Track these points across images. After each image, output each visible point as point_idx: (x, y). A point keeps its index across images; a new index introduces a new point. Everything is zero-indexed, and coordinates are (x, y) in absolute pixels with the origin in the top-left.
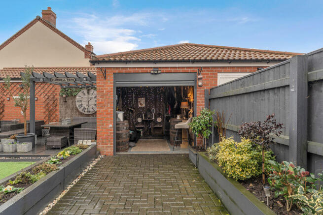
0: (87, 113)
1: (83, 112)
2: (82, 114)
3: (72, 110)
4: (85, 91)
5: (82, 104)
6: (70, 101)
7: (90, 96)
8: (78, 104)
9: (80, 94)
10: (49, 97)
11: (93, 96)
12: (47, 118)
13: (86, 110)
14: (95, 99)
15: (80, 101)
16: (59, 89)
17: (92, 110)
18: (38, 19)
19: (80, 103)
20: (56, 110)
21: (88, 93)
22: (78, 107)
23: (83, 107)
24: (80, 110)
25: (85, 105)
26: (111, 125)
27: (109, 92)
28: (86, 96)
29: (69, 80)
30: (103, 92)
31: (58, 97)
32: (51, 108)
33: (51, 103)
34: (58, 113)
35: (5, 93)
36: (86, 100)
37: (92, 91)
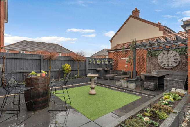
0: (167, 68)
1: (164, 67)
2: (162, 68)
3: (155, 65)
4: (165, 52)
5: (162, 61)
6: (153, 60)
7: (170, 55)
8: (159, 61)
9: (161, 54)
10: (140, 57)
11: (172, 55)
12: (139, 70)
13: (166, 65)
14: (174, 57)
15: (161, 59)
16: (146, 52)
17: (171, 65)
18: (131, 16)
19: (161, 61)
20: (144, 65)
21: (168, 53)
22: (159, 63)
23: (163, 64)
24: (162, 65)
25: (165, 61)
28: (166, 56)
29: (159, 44)
31: (145, 57)
32: (141, 64)
33: (141, 61)
34: (145, 67)
36: (166, 58)
37: (171, 52)
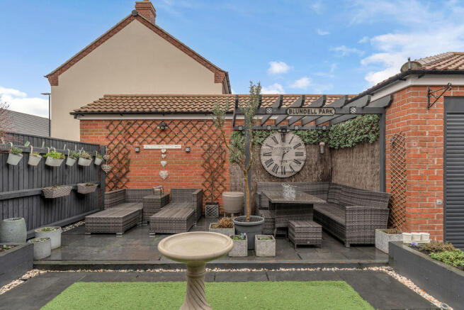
0: (280, 176)
1: (274, 174)
2: (271, 177)
4: (278, 136)
5: (271, 160)
7: (287, 145)
8: (264, 159)
9: (269, 141)
10: (210, 147)
11: (292, 145)
12: (207, 184)
13: (280, 170)
14: (296, 150)
15: (269, 154)
16: (230, 132)
17: (290, 170)
19: (268, 158)
20: (224, 170)
21: (283, 140)
22: (264, 164)
23: (273, 165)
24: (269, 169)
25: (276, 159)
26: (440, 201)
27: (436, 134)
28: (279, 146)
29: (324, 112)
30: (423, 134)
32: (215, 166)
33: (215, 157)
34: (226, 175)
35: (131, 140)
36: (278, 151)
37: (289, 136)
